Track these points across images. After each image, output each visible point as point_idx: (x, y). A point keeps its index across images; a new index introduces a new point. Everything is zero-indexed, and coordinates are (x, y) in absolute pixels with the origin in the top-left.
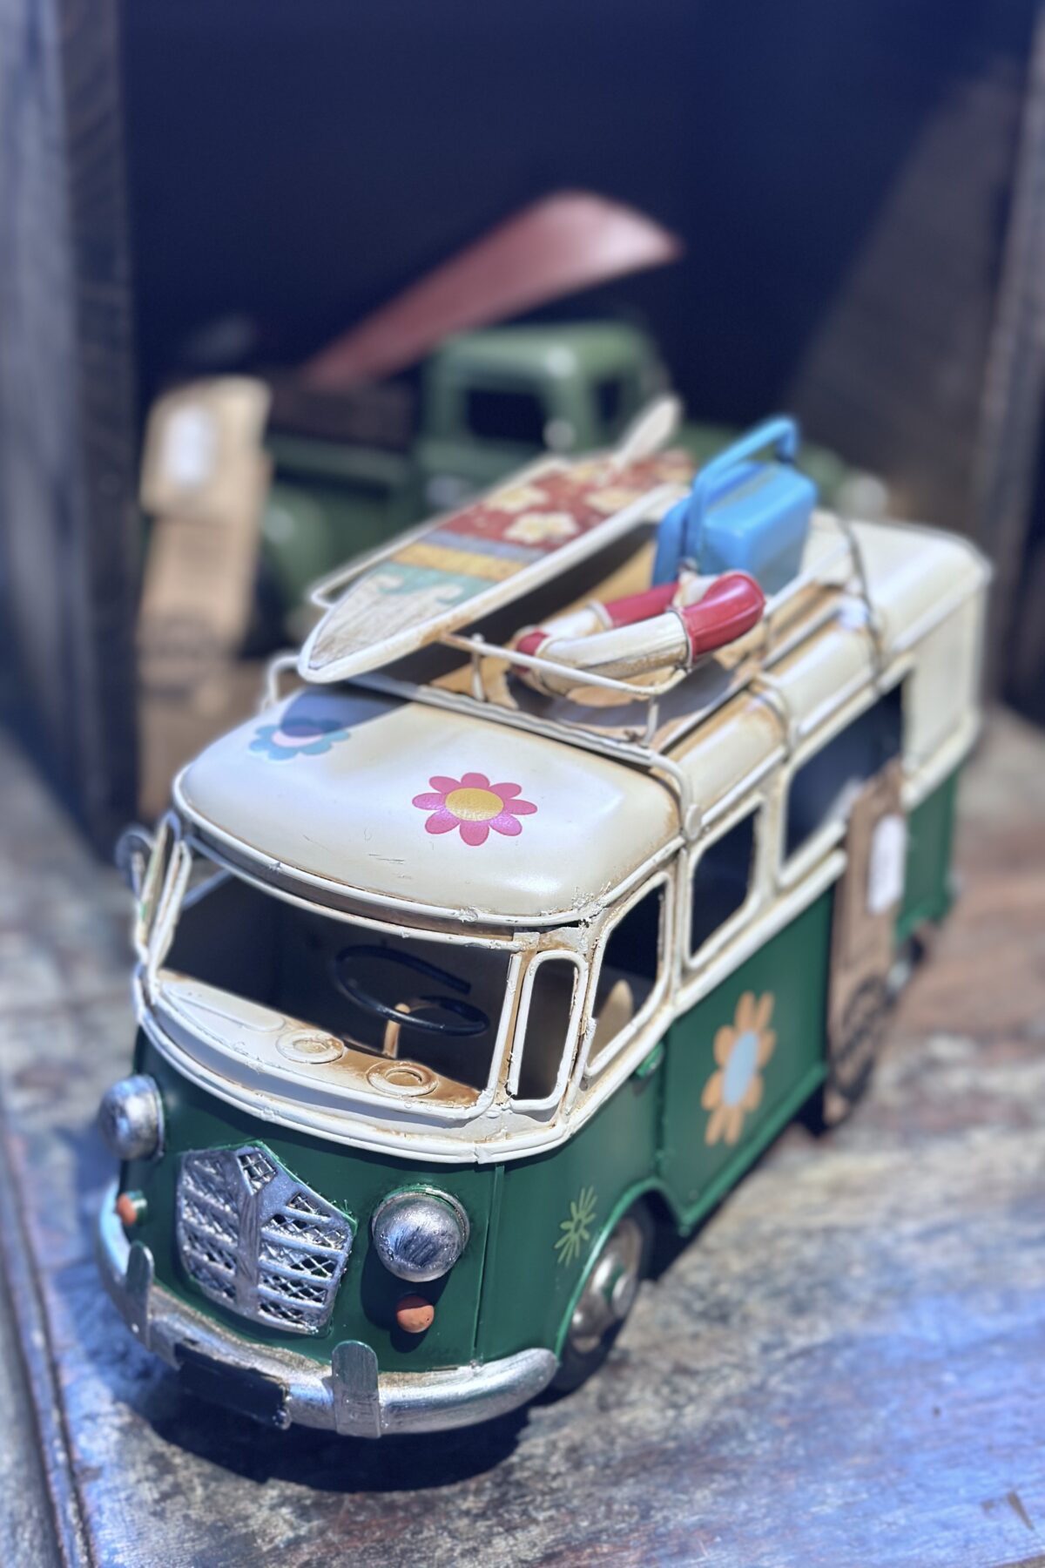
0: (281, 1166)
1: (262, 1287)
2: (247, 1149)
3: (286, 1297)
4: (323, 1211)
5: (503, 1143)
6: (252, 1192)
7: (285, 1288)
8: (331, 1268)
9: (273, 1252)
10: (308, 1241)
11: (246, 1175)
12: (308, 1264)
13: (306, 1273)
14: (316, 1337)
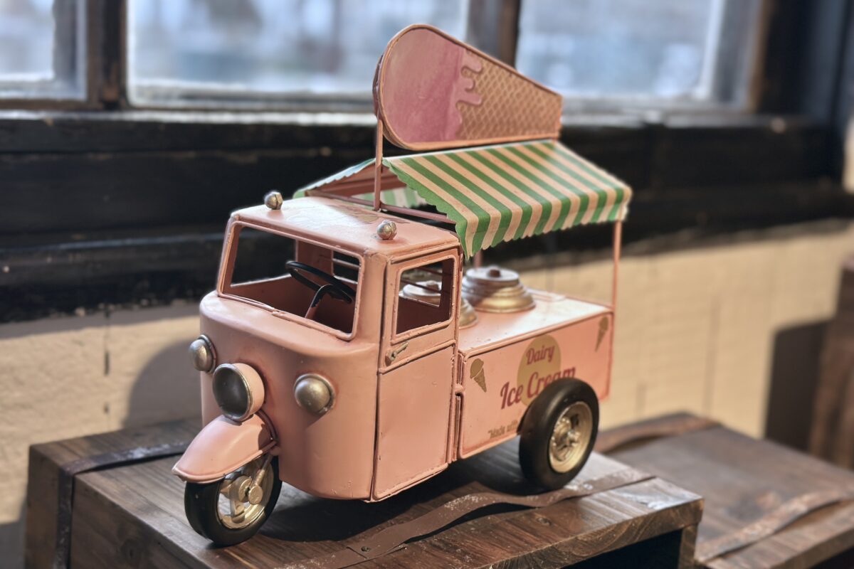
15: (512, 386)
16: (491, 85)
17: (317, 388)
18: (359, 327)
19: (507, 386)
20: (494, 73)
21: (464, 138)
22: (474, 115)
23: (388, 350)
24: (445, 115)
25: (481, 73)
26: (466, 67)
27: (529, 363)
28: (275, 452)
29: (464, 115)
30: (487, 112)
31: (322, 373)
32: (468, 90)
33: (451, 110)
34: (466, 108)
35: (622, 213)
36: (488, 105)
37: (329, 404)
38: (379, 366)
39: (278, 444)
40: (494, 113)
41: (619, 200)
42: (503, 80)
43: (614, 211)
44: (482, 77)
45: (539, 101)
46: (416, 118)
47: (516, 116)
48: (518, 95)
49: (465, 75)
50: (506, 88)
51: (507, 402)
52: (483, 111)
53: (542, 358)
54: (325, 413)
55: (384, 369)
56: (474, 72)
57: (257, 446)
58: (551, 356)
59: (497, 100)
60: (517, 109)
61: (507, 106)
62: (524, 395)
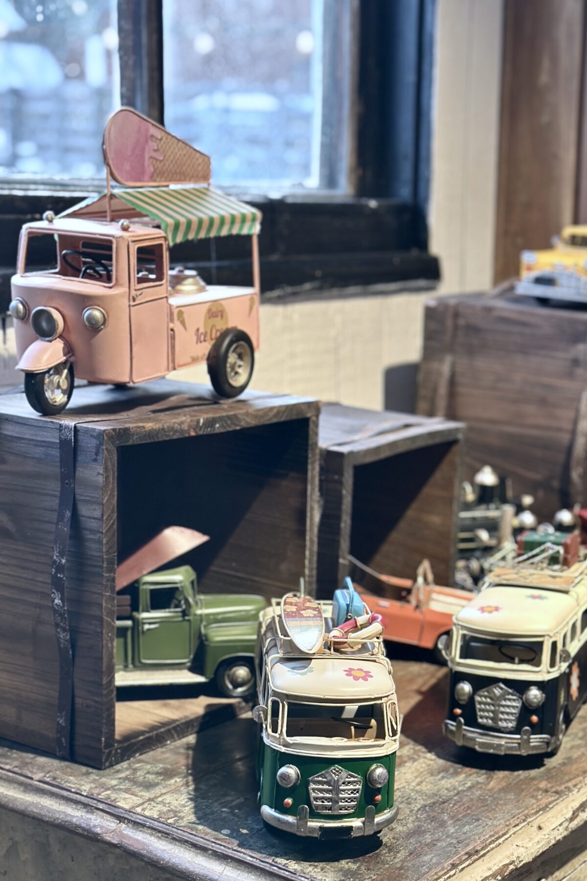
0: (343, 769)
1: (340, 804)
2: (333, 768)
3: (346, 803)
4: (354, 777)
5: (390, 749)
6: (336, 779)
7: (346, 801)
8: (358, 792)
9: (343, 793)
10: (352, 787)
11: (333, 775)
12: (352, 793)
13: (352, 795)
14: (354, 813)
15: (202, 330)
16: (168, 147)
17: (97, 314)
18: (117, 280)
19: (198, 330)
20: (169, 140)
21: (155, 181)
22: (160, 166)
23: (133, 293)
24: (143, 165)
25: (161, 140)
26: (152, 136)
27: (210, 318)
28: (72, 359)
29: (154, 166)
30: (167, 164)
31: (98, 306)
32: (155, 151)
33: (147, 162)
34: (154, 162)
35: (256, 229)
36: (167, 160)
37: (104, 323)
38: (129, 301)
39: (73, 355)
40: (171, 166)
41: (254, 219)
42: (175, 145)
43: (251, 228)
44: (162, 142)
45: (197, 159)
46: (127, 167)
47: (184, 169)
48: (185, 155)
49: (152, 140)
50: (176, 150)
51: (199, 341)
52: (165, 165)
53: (216, 316)
54: (102, 329)
55: (132, 303)
56: (157, 139)
57: (62, 354)
58: (222, 316)
59: (172, 157)
60: (185, 164)
61: (178, 162)
62: (208, 338)
